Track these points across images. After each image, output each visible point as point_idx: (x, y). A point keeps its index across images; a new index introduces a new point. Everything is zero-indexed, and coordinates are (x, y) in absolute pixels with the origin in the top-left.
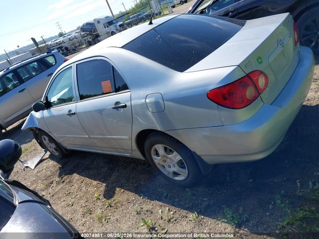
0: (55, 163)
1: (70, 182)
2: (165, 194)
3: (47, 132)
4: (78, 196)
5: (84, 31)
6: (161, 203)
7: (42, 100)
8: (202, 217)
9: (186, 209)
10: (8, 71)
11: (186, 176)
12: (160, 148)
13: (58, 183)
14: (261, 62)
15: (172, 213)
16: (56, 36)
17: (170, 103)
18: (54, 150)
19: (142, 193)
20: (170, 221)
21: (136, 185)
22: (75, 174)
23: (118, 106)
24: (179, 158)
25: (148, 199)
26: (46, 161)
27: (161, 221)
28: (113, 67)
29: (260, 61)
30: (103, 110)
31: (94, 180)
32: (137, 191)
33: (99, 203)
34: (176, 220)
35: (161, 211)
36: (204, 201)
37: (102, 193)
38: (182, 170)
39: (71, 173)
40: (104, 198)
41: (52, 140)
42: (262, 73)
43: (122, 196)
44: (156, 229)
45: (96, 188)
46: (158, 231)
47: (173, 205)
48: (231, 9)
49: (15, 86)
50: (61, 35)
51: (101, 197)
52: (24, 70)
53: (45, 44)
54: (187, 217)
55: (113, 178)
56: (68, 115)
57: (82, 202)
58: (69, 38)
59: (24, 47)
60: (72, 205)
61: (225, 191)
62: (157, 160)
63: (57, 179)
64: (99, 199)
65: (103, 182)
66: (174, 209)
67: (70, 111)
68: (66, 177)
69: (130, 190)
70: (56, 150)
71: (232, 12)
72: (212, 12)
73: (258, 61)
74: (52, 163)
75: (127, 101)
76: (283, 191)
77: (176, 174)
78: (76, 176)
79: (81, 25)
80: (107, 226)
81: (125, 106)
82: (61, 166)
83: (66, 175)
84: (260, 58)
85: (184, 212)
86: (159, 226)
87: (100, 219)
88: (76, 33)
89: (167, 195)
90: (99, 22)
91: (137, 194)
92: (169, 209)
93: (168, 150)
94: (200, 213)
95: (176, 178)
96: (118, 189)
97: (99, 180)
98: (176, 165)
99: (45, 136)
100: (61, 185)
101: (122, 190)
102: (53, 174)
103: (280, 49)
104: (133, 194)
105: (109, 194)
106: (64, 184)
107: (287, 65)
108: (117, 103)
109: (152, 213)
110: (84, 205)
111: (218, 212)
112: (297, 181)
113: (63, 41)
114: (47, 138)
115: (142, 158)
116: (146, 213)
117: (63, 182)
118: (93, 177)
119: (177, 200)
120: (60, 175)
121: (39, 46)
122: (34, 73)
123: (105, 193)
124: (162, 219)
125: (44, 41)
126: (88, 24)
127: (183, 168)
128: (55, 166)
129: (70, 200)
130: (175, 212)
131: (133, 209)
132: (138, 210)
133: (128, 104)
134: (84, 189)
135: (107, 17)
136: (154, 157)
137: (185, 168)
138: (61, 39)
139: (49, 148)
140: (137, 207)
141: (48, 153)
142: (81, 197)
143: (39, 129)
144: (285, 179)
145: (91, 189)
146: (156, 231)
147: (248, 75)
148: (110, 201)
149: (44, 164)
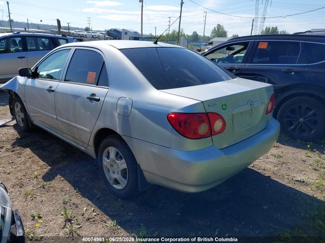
0: (16, 133)
1: (19, 154)
2: (98, 196)
3: (22, 100)
4: (19, 168)
5: (109, 35)
6: (90, 202)
7: (31, 69)
8: (119, 227)
9: (109, 215)
10: (18, 35)
11: (124, 186)
12: (112, 151)
13: (7, 150)
14: (225, 109)
15: (95, 214)
16: (82, 29)
17: (136, 112)
18: (21, 120)
19: (79, 187)
20: (89, 219)
21: (77, 179)
22: (28, 149)
23: (92, 98)
24: (125, 166)
25: (81, 194)
26: (8, 128)
27: (80, 217)
28: (104, 62)
29: (224, 107)
30: (79, 96)
31: (43, 160)
32: (75, 184)
33: (35, 182)
34: (94, 221)
35: (86, 208)
36: (129, 215)
37: (42, 174)
38: (123, 179)
39: (25, 146)
40: (43, 178)
41: (23, 109)
42: (221, 118)
43: (59, 183)
44: (72, 222)
45: (40, 167)
46: (73, 225)
47: (100, 208)
48: (236, 67)
49: (17, 51)
50: (87, 29)
51: (41, 177)
52: (33, 41)
53: (68, 31)
54: (105, 222)
55: (60, 165)
56: (47, 90)
57: (19, 175)
58: (93, 35)
59: (48, 25)
60: (8, 174)
61: (152, 214)
62: (106, 162)
63: (9, 146)
64: (37, 178)
65: (50, 165)
66: (98, 211)
67: (51, 87)
68: (19, 148)
69: (69, 182)
70: (23, 121)
71: (236, 70)
72: (221, 63)
73: (222, 107)
74: (13, 131)
75: (102, 96)
76: (200, 233)
77: (116, 182)
78: (28, 151)
79: (109, 29)
80: (30, 203)
81: (99, 100)
82: (19, 137)
83: (19, 146)
84: (225, 105)
85: (105, 217)
86: (77, 220)
87: (27, 195)
88: (102, 33)
89: (99, 198)
90: (126, 33)
91: (74, 187)
92: (94, 210)
93: (119, 156)
94: (119, 223)
95: (115, 186)
96: (59, 176)
97: (47, 163)
98: (120, 173)
99: (18, 104)
100: (10, 153)
101: (62, 179)
102: (8, 141)
103: (248, 108)
104: (70, 185)
105: (48, 177)
106: (13, 153)
107: (250, 125)
108: (93, 95)
109: (77, 207)
110: (19, 178)
111: (135, 229)
112: (217, 230)
113: (86, 35)
114: (19, 106)
115: (94, 156)
116: (72, 205)
117: (13, 151)
118: (43, 158)
119: (105, 205)
120: (14, 145)
121: (61, 30)
122: (41, 48)
123: (45, 174)
124: (83, 215)
125: (69, 28)
126: (115, 30)
127: (125, 177)
128: (14, 135)
129: (9, 169)
130: (98, 214)
131: (63, 197)
132: (66, 200)
133: (102, 99)
134: (28, 164)
135: (136, 33)
136: (104, 158)
137: (126, 179)
138: (85, 33)
139: (17, 117)
140: (67, 198)
141: (14, 122)
142: (21, 170)
143: (17, 95)
144: (208, 224)
145: (34, 167)
146: (71, 223)
147: (207, 114)
148: (45, 183)
149: (5, 129)
